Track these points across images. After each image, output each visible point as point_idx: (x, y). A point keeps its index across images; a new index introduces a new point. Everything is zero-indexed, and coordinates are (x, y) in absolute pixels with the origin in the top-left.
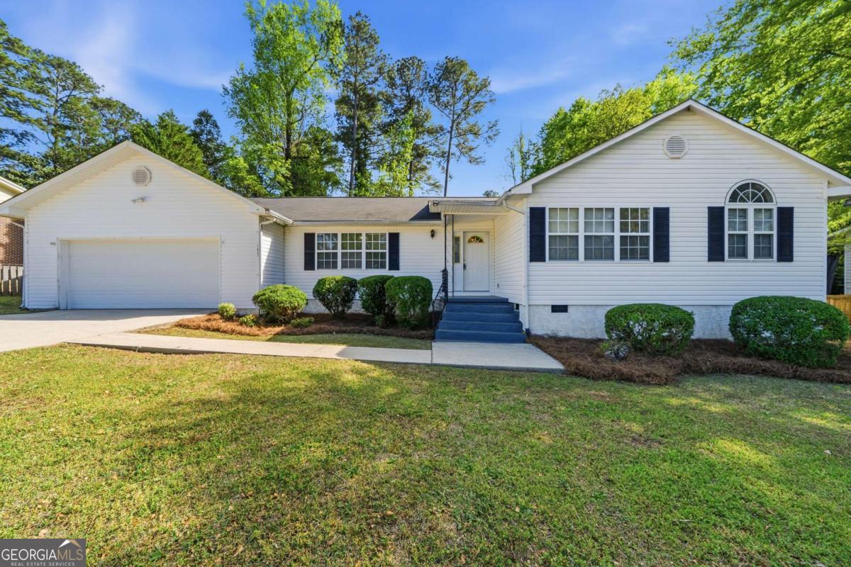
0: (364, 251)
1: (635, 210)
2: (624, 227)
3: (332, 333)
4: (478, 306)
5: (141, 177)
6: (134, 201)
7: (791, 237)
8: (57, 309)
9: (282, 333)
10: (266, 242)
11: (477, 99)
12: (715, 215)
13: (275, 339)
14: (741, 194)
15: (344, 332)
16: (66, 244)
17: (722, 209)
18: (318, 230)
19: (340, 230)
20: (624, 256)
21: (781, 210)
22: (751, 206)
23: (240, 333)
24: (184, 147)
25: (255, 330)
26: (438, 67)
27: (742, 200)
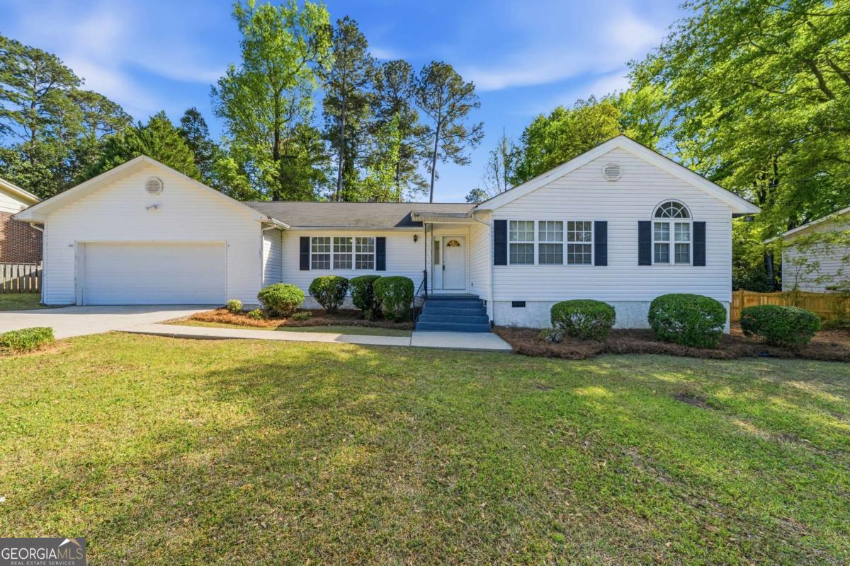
0: (354, 253)
1: (579, 223)
2: (571, 237)
3: (327, 325)
4: (453, 303)
5: (154, 187)
6: (148, 208)
7: (704, 245)
8: (74, 305)
9: (285, 325)
10: (267, 245)
11: (463, 102)
12: (644, 227)
13: (280, 328)
14: (665, 211)
15: (338, 324)
16: (83, 245)
17: (649, 223)
18: (311, 234)
19: (332, 234)
20: (571, 260)
21: (695, 224)
22: (672, 221)
23: (251, 325)
24: (175, 148)
25: (262, 322)
26: (424, 70)
27: (665, 216)
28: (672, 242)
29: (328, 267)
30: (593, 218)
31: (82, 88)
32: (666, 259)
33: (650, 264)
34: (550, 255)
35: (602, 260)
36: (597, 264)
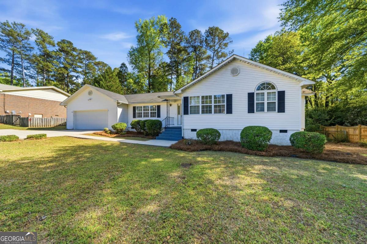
0: (150, 111)
3: (130, 137)
5: (90, 93)
6: (88, 100)
8: (73, 129)
9: (116, 136)
10: (120, 110)
11: (225, 42)
12: (251, 96)
13: (114, 137)
15: (134, 137)
17: (253, 93)
18: (136, 105)
19: (142, 105)
21: (279, 92)
22: (266, 92)
23: (105, 136)
24: (113, 78)
25: (109, 135)
27: (262, 89)
28: (266, 102)
29: (141, 117)
30: (225, 93)
31: (97, 61)
32: (262, 110)
33: (254, 112)
34: (207, 110)
35: (229, 111)
36: (227, 113)
